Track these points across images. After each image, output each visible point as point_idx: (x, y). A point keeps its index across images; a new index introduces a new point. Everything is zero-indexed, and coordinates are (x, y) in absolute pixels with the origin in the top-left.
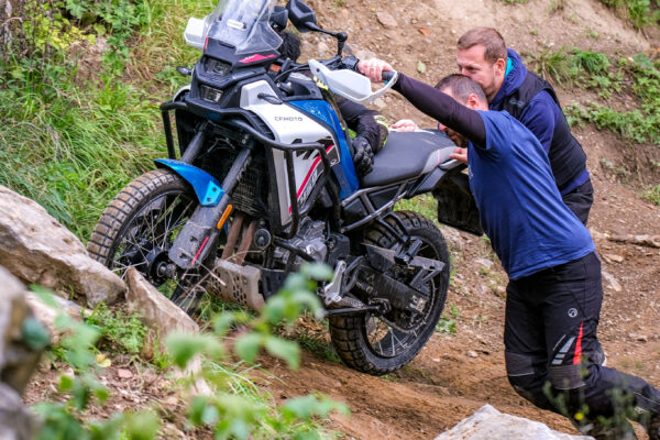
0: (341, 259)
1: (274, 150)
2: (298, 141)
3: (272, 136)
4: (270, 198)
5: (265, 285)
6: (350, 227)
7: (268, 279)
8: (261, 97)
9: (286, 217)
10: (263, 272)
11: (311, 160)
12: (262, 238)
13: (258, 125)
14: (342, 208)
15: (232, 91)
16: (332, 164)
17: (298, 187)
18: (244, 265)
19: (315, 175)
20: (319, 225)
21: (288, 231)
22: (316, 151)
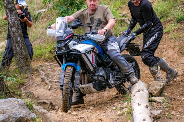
0: (110, 73)
1: (82, 55)
2: (86, 51)
3: (80, 52)
4: (86, 66)
5: (95, 86)
6: (109, 65)
7: (94, 85)
8: (74, 44)
9: (92, 69)
10: (93, 84)
11: (92, 54)
12: (89, 76)
13: (76, 51)
14: (105, 62)
15: (66, 46)
16: (97, 53)
17: (91, 61)
18: (88, 84)
19: (94, 57)
20: (101, 68)
21: (94, 72)
22: (92, 51)
